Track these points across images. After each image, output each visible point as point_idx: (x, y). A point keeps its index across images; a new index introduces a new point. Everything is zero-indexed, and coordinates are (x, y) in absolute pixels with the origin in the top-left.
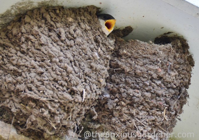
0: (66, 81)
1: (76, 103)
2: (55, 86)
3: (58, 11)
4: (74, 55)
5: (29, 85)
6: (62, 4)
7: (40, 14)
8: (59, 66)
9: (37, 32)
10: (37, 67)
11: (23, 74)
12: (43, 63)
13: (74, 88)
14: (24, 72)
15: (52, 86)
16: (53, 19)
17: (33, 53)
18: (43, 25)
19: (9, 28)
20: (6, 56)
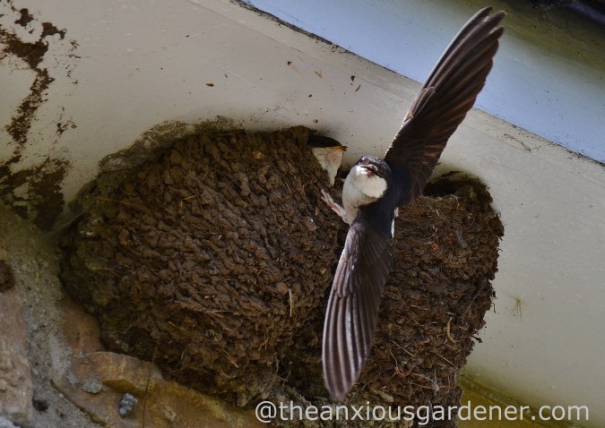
0: (254, 275)
1: (276, 316)
2: (234, 286)
3: (234, 140)
4: (268, 224)
5: (183, 285)
6: (241, 125)
7: (200, 148)
8: (240, 247)
9: (193, 181)
10: (197, 249)
11: (171, 264)
12: (208, 241)
13: (270, 288)
14: (173, 260)
15: (227, 286)
16: (225, 156)
17: (188, 224)
18: (206, 169)
19: (141, 175)
20: (136, 230)
